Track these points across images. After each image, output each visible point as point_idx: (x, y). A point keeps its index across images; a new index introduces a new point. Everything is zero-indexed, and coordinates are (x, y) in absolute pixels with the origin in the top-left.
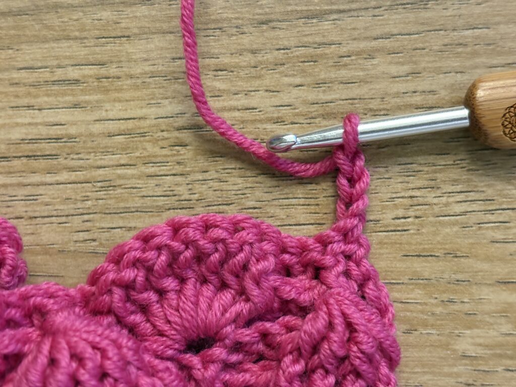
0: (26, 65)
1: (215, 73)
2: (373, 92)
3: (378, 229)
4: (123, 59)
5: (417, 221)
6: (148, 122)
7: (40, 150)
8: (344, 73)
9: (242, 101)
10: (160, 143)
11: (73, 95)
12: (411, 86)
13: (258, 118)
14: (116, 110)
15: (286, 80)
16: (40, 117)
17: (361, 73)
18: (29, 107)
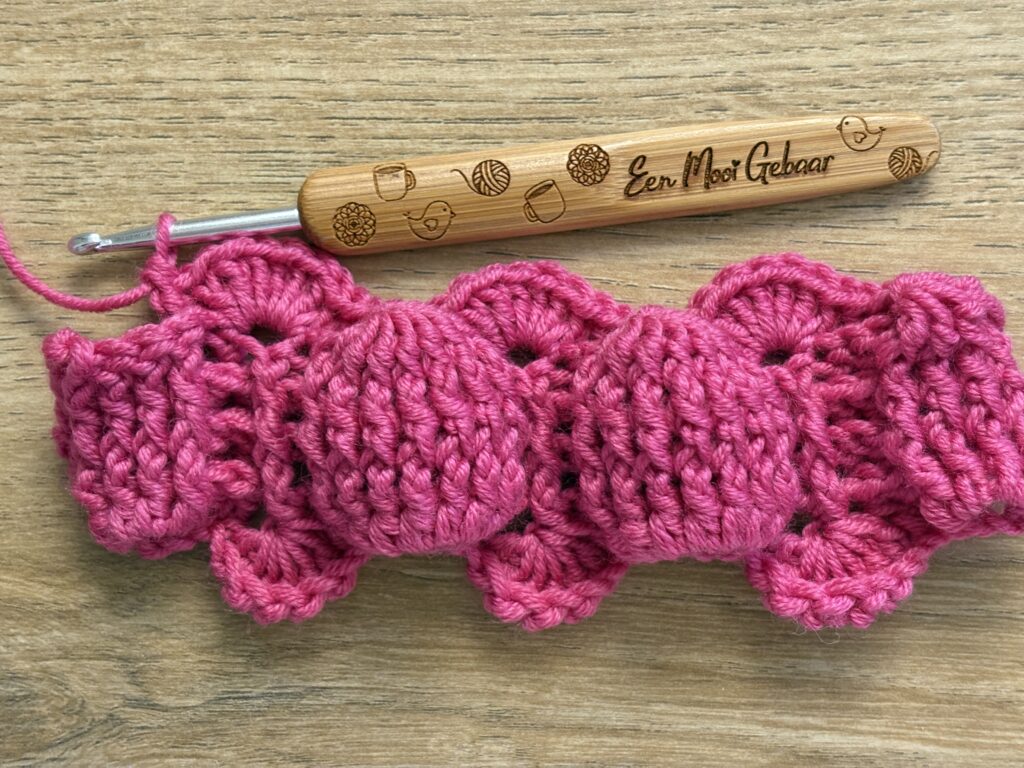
0: (541, 10)
1: (762, 25)
2: (947, 53)
3: (947, 214)
4: (655, 6)
5: (993, 205)
6: (682, 81)
7: (554, 111)
8: (913, 31)
9: (794, 59)
10: (694, 106)
11: (595, 47)
12: (990, 49)
13: (811, 79)
14: (645, 67)
15: (846, 36)
16: (556, 72)
17: (934, 32)
18: (544, 60)
